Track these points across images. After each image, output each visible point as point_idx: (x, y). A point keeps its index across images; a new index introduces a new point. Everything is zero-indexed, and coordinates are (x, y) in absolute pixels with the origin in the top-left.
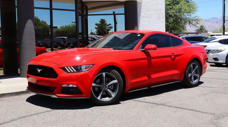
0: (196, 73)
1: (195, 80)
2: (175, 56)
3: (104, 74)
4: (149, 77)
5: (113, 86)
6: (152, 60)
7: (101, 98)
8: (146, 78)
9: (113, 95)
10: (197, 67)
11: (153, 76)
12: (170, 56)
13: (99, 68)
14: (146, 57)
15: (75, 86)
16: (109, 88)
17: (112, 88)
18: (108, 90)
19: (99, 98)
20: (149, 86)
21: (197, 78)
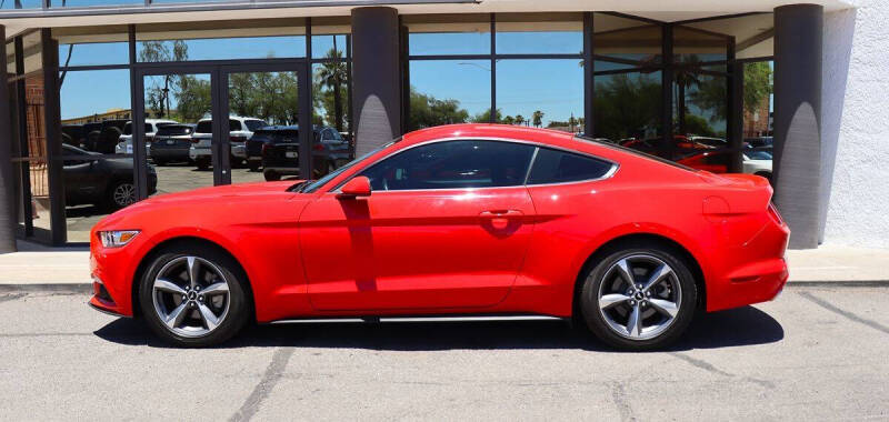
1: (646, 323)
2: (515, 222)
3: (190, 261)
4: (366, 284)
8: (349, 287)
9: (213, 323)
10: (666, 270)
11: (383, 285)
12: (485, 222)
13: (151, 240)
16: (206, 302)
17: (219, 305)
18: (202, 307)
19: (170, 324)
20: (372, 317)
21: (668, 317)
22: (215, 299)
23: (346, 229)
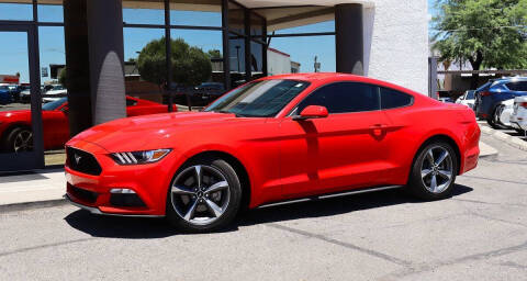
0: (445, 169)
1: (439, 183)
2: (385, 131)
3: (198, 169)
4: (313, 176)
5: (220, 193)
6: (320, 140)
7: (192, 218)
8: (303, 178)
9: (219, 212)
10: (447, 154)
11: (322, 174)
12: (371, 131)
13: (184, 156)
14: (303, 132)
15: (132, 192)
16: (210, 198)
18: (209, 202)
19: (187, 217)
20: (314, 196)
21: (447, 179)
22: (215, 195)
23: (304, 141)
